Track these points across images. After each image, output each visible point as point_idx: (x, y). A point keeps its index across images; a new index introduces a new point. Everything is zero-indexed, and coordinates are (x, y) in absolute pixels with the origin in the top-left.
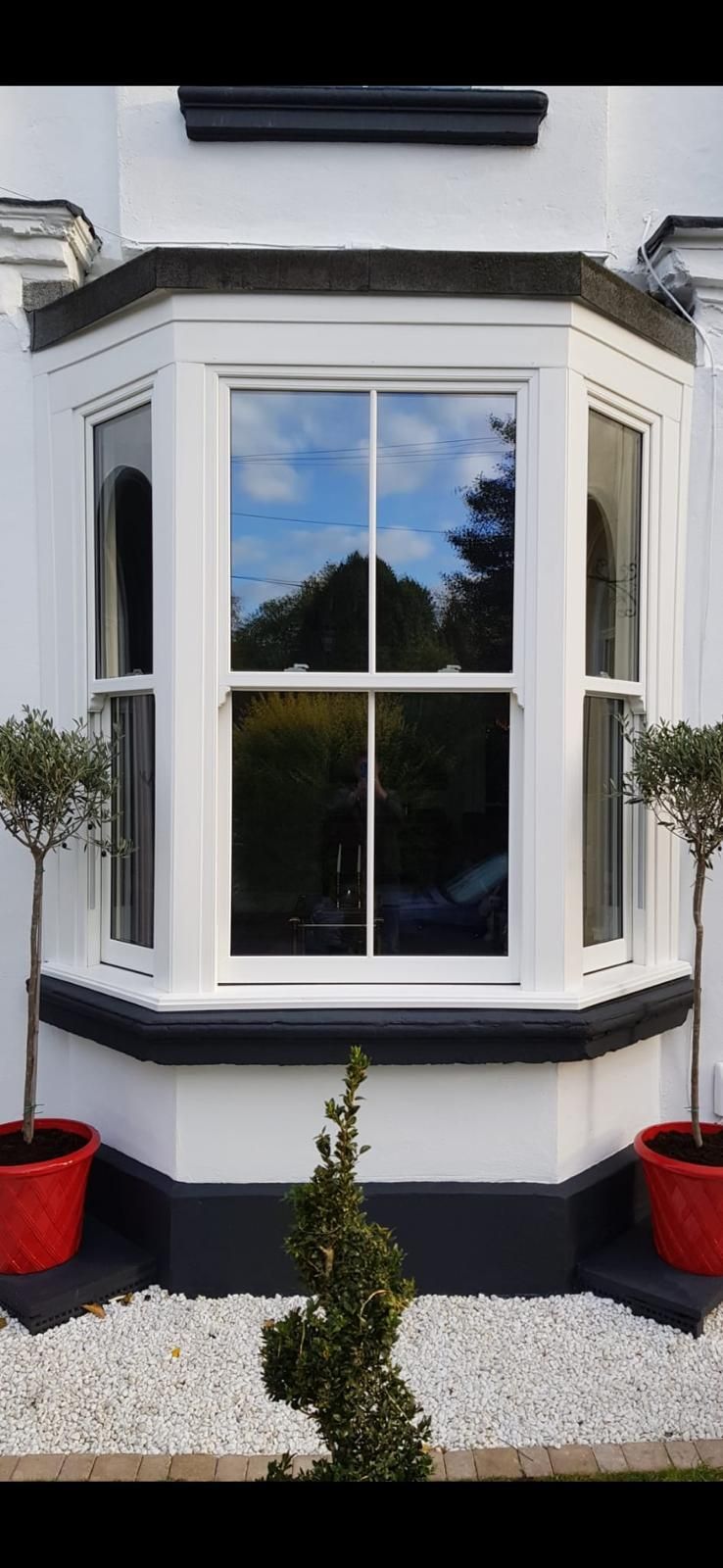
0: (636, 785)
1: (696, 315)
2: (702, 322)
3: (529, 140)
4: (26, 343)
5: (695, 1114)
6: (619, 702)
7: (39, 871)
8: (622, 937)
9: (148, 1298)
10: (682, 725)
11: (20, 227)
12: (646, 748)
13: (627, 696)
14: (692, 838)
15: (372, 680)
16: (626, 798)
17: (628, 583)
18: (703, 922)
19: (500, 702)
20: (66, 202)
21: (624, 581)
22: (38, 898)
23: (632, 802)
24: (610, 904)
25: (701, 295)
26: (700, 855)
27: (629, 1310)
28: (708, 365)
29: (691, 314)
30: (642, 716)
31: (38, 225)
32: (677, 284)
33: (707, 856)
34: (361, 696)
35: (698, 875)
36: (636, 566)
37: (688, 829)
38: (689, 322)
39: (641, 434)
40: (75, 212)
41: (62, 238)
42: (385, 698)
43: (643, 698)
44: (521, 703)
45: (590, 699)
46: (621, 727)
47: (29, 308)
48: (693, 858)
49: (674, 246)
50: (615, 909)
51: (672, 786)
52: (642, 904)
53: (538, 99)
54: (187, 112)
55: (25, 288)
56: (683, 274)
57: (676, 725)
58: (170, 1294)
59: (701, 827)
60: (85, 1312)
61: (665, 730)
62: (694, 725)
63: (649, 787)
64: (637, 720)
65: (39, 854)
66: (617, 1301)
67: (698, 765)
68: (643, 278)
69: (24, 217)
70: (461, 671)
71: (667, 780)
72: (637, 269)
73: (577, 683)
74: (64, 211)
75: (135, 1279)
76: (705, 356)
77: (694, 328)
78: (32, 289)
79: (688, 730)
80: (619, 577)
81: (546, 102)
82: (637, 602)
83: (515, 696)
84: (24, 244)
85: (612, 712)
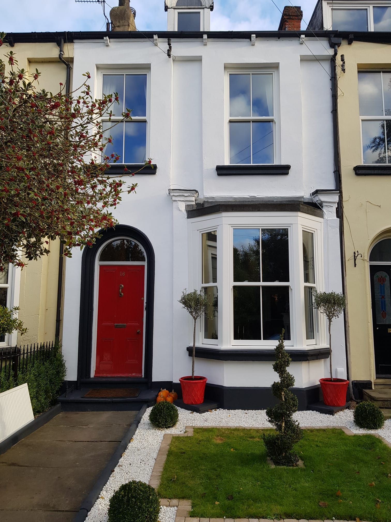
0: (315, 305)
1: (323, 208)
2: (324, 209)
3: (287, 174)
4: (186, 217)
5: (331, 376)
6: (311, 288)
7: (195, 322)
8: (314, 339)
9: (220, 410)
10: (324, 292)
11: (186, 195)
12: (317, 297)
13: (313, 287)
14: (328, 316)
15: (261, 283)
16: (313, 308)
17: (311, 262)
18: (331, 333)
19: (287, 288)
20: (195, 190)
21: (310, 261)
22: (195, 328)
23: (315, 308)
24: (311, 332)
25: (324, 204)
26: (329, 319)
27: (319, 413)
28: (326, 218)
29: (322, 207)
30: (316, 291)
31: (189, 194)
32: (319, 202)
33: (331, 319)
34: (258, 287)
35: (329, 323)
36: (313, 258)
37: (327, 314)
38: (322, 209)
39: (313, 233)
40: (197, 192)
41: (194, 196)
42: (264, 287)
43: (316, 287)
44: (291, 288)
45: (305, 287)
46: (312, 293)
47: (187, 210)
48: (328, 320)
49: (318, 195)
50: (312, 333)
51: (323, 305)
52: (318, 332)
53: (289, 167)
54: (218, 171)
55: (186, 206)
56: (320, 200)
57: (323, 293)
58: (224, 410)
59: (329, 313)
60: (208, 411)
61: (321, 293)
62: (327, 292)
63: (318, 305)
64: (315, 292)
65: (195, 319)
66: (317, 411)
67: (328, 300)
68: (312, 199)
69: (187, 193)
70: (279, 282)
71: (322, 304)
72: (310, 197)
73: (303, 284)
74: (195, 192)
75: (216, 407)
76: (326, 217)
77: (323, 211)
78: (187, 206)
79: (326, 293)
80: (309, 260)
81: (290, 167)
82: (313, 266)
83: (290, 287)
84: (186, 197)
85: (309, 290)
